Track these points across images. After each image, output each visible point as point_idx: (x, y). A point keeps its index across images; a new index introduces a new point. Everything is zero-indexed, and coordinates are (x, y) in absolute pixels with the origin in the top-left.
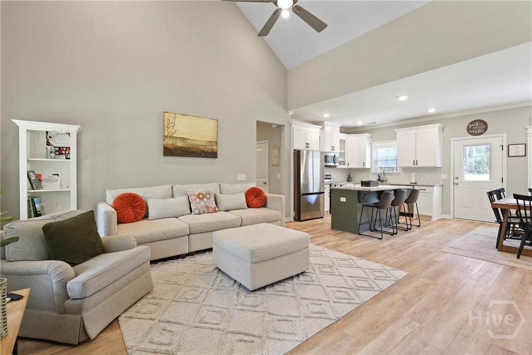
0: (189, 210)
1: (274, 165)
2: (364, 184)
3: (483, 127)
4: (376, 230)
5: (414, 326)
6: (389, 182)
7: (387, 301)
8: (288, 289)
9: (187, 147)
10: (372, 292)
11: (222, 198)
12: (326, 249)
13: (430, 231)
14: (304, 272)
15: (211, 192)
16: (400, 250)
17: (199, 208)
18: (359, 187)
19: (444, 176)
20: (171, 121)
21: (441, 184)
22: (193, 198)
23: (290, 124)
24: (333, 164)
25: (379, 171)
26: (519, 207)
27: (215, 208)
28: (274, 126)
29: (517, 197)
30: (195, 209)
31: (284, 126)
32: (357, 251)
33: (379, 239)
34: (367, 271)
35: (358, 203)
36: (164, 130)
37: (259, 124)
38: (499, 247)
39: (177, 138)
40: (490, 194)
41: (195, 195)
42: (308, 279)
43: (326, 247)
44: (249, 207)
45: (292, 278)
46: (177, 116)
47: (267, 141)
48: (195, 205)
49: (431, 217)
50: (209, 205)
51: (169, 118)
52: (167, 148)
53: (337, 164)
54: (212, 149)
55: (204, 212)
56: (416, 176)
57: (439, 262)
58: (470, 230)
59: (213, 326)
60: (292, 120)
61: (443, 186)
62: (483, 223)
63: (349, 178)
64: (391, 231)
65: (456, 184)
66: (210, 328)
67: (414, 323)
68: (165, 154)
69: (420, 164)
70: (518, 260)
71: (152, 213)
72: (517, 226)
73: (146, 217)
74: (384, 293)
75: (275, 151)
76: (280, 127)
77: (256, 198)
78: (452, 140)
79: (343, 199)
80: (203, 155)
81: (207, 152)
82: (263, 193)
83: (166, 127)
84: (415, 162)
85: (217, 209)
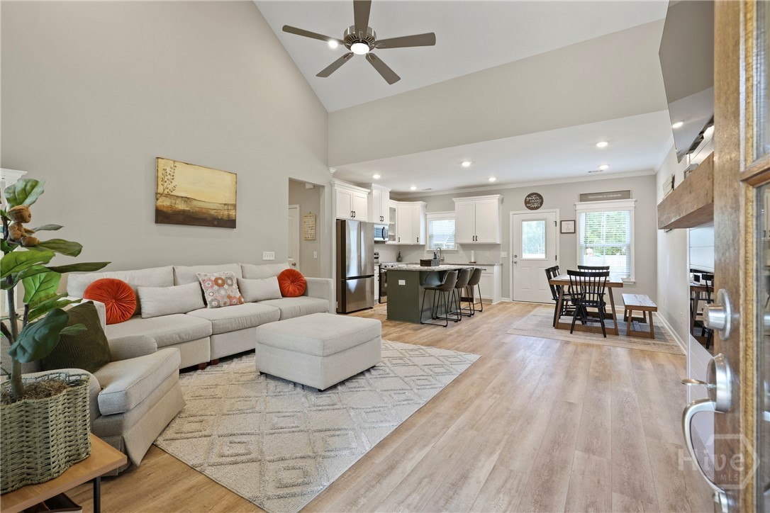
0: (202, 302)
1: (308, 238)
2: (424, 263)
3: (539, 201)
4: (438, 318)
5: (495, 398)
6: (446, 261)
7: (467, 382)
8: (363, 384)
9: (192, 211)
10: (452, 376)
11: (248, 284)
12: (390, 342)
13: (493, 315)
14: (375, 366)
15: (232, 275)
16: (469, 336)
17: (219, 298)
18: (418, 267)
19: (503, 254)
20: (168, 172)
21: (501, 263)
22: (209, 284)
23: (332, 185)
24: (382, 239)
25: (434, 248)
26: (571, 283)
27: (240, 298)
28: (308, 186)
29: (570, 273)
30: (212, 301)
31: (323, 187)
32: (425, 341)
33: (444, 326)
34: (441, 358)
35: (420, 286)
36: (157, 184)
37: (293, 182)
38: (556, 325)
39: (178, 197)
40: (548, 271)
41: (210, 280)
42: (381, 372)
43: (389, 340)
44: (284, 296)
45: (362, 373)
46: (177, 164)
47: (298, 206)
48: (211, 294)
49: (491, 301)
50: (232, 294)
51: (165, 168)
52: (161, 211)
53: (386, 239)
54: (229, 215)
55: (225, 304)
56: (475, 254)
57: (507, 343)
58: (530, 311)
59: (293, 429)
60: (334, 179)
61: (502, 265)
62: (539, 304)
63: (399, 257)
64: (455, 317)
65: (515, 263)
66: (290, 432)
67: (495, 395)
68: (157, 221)
69: (480, 241)
70: (572, 335)
71: (147, 307)
72: (570, 303)
73: (138, 313)
74: (463, 376)
75: (310, 221)
76: (318, 189)
77: (292, 284)
78: (511, 213)
79: (402, 282)
80: (216, 223)
81: (222, 219)
82: (301, 277)
83: (160, 180)
84: (475, 238)
85: (243, 300)
